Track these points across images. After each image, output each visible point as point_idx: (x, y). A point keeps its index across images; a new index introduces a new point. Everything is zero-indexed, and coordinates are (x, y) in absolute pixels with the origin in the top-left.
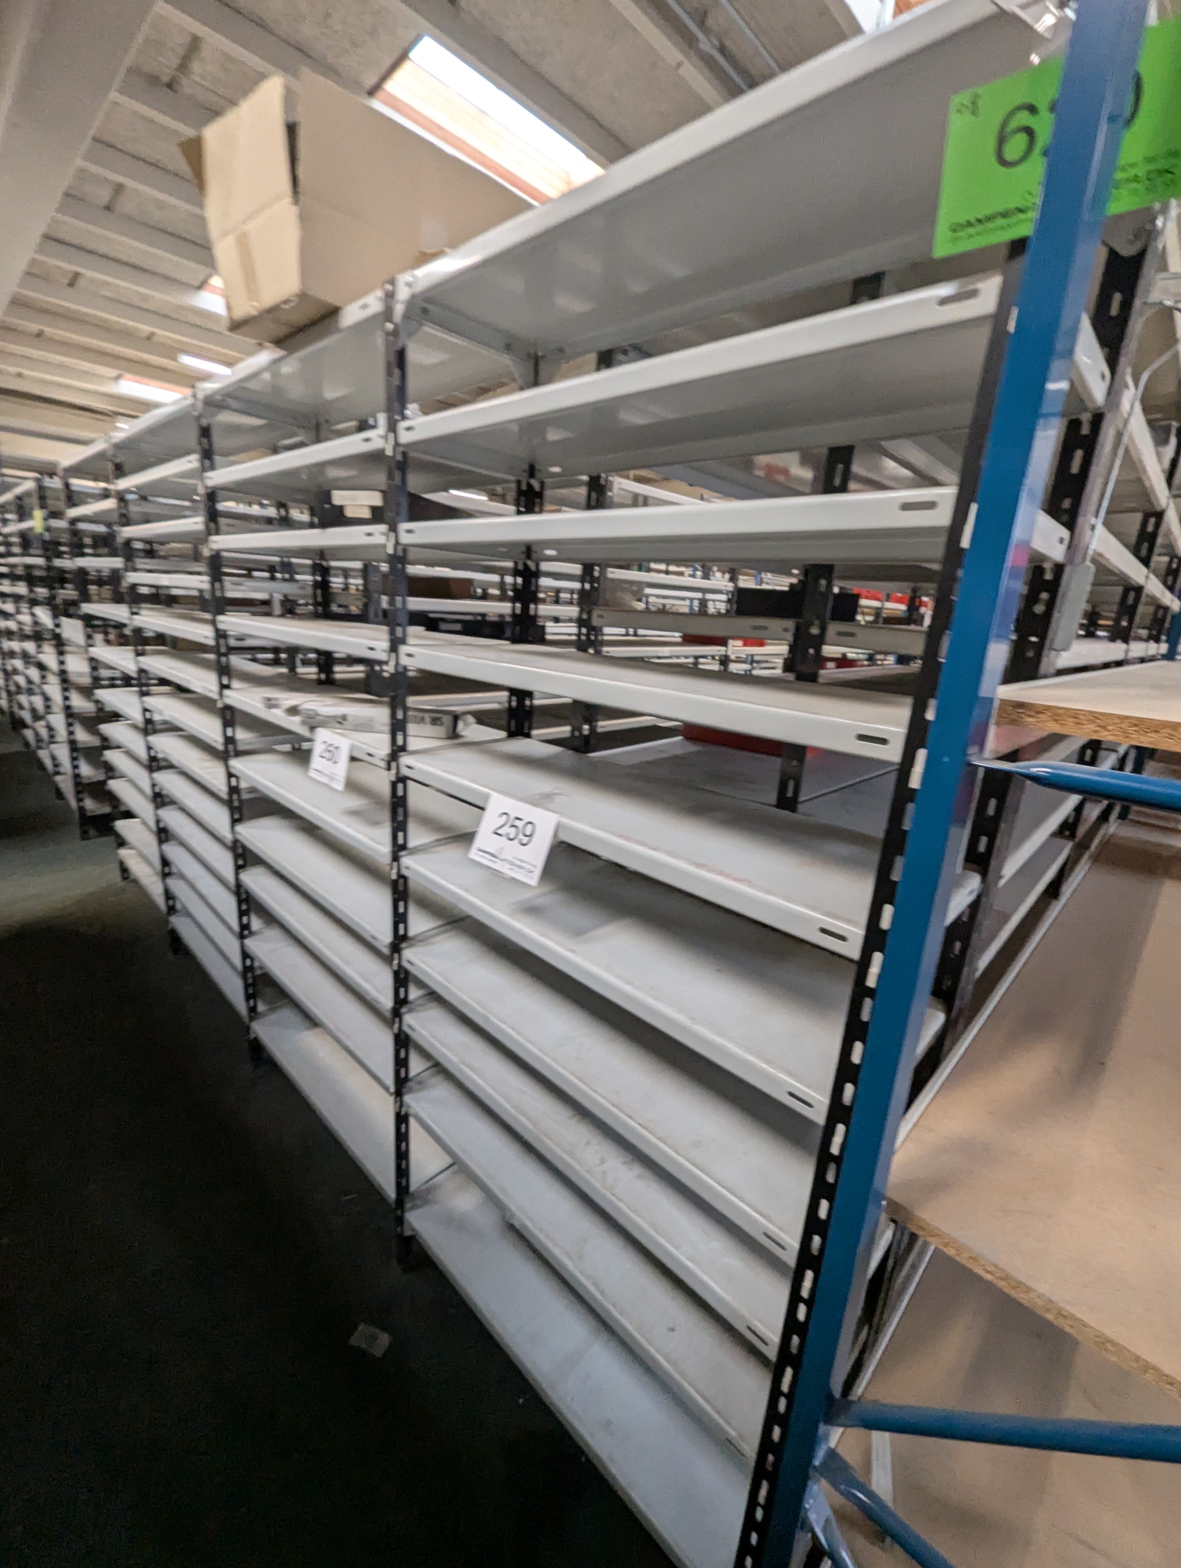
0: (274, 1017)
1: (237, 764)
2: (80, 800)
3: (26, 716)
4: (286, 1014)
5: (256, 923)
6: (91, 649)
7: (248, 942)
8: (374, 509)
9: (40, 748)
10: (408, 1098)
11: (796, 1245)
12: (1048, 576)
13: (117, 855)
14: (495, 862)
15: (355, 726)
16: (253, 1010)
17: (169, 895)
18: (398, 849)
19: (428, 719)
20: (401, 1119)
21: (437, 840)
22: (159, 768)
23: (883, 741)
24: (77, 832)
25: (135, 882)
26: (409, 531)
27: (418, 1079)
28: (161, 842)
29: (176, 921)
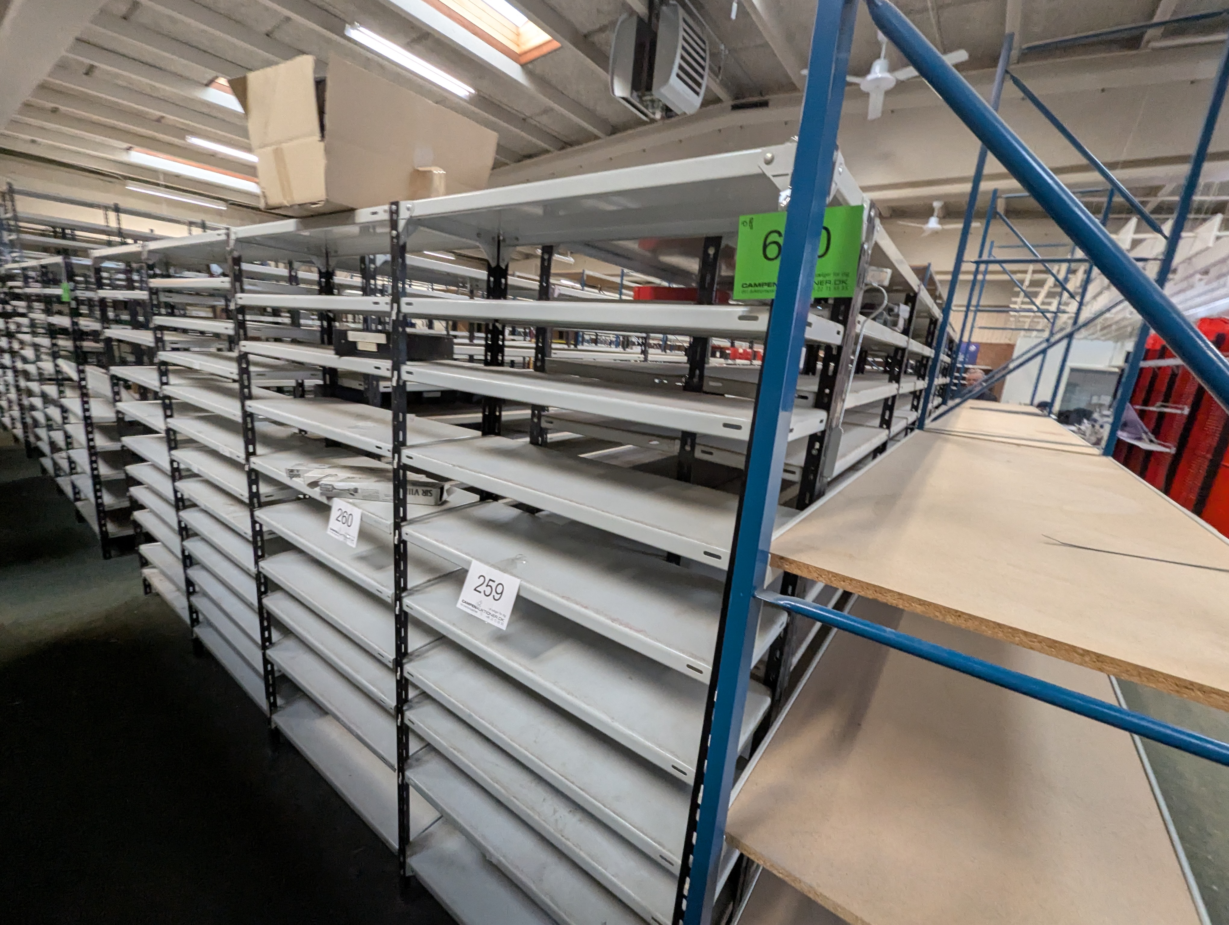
0: (290, 709)
1: (261, 514)
2: (101, 526)
3: (45, 447)
4: (301, 706)
5: (275, 636)
6: (118, 404)
7: (268, 652)
8: (379, 345)
9: (58, 476)
10: (408, 773)
11: (680, 862)
13: (141, 573)
14: (476, 612)
15: (364, 496)
16: (273, 706)
17: (192, 610)
18: (400, 589)
19: (420, 492)
20: (403, 789)
21: (429, 581)
22: (185, 507)
23: (719, 557)
24: (100, 552)
25: (158, 595)
26: (409, 373)
27: (415, 756)
28: (185, 567)
29: (200, 631)
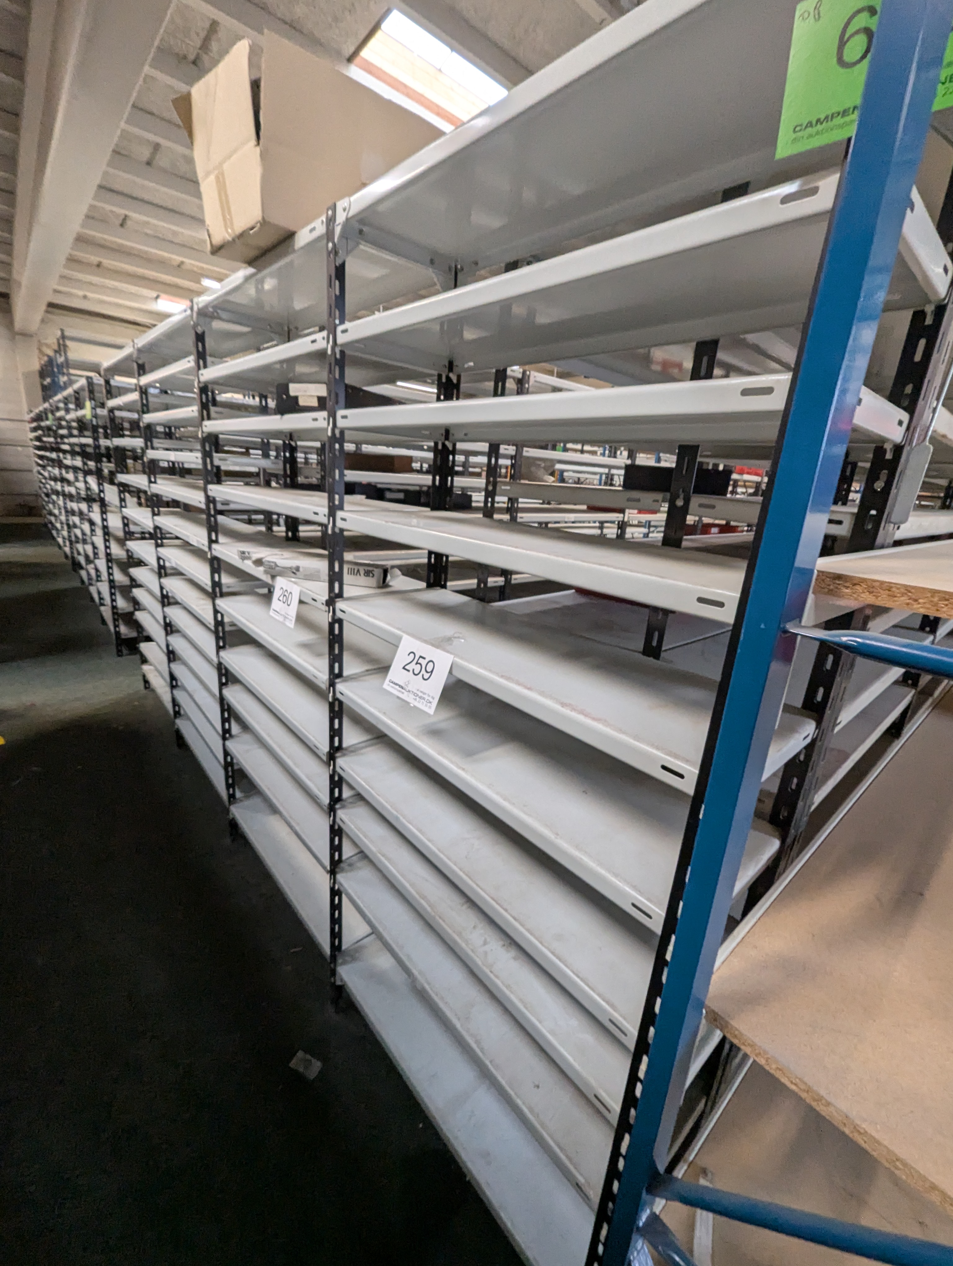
0: (247, 803)
1: (221, 603)
2: (116, 626)
3: (82, 560)
4: (256, 801)
5: (235, 729)
6: (123, 509)
7: (228, 743)
8: (321, 399)
9: (91, 584)
10: (339, 877)
11: (635, 1033)
12: (889, 456)
13: (141, 669)
14: (403, 693)
15: (305, 575)
16: (232, 797)
17: (175, 702)
18: (335, 676)
19: (362, 572)
20: (335, 893)
21: (367, 671)
22: (169, 604)
23: (721, 605)
24: (115, 650)
25: (153, 691)
26: (344, 417)
27: (348, 861)
28: (170, 661)
29: (180, 723)
